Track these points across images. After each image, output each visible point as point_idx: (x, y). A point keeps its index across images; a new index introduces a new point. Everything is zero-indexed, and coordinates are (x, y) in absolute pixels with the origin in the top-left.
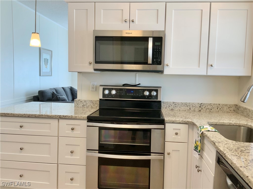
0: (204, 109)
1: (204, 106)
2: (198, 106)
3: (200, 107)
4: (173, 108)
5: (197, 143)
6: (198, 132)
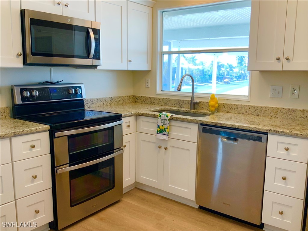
0: (114, 102)
1: (113, 100)
2: (109, 100)
3: (111, 101)
4: (91, 105)
5: (161, 127)
6: (162, 118)
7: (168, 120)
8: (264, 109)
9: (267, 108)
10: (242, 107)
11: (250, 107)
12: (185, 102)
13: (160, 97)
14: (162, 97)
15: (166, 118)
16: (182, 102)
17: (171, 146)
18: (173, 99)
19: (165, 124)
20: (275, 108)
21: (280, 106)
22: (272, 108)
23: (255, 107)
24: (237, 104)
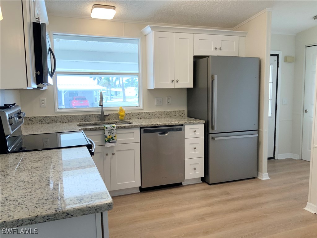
5: (108, 137)
6: (108, 129)
7: (115, 130)
8: (154, 113)
9: (156, 113)
10: (140, 114)
11: (145, 113)
12: (92, 116)
13: (62, 115)
14: (66, 115)
15: (113, 128)
16: (89, 117)
17: (117, 151)
18: (79, 115)
19: (112, 134)
20: (160, 112)
21: (163, 110)
22: (159, 112)
23: (148, 113)
24: (136, 112)
